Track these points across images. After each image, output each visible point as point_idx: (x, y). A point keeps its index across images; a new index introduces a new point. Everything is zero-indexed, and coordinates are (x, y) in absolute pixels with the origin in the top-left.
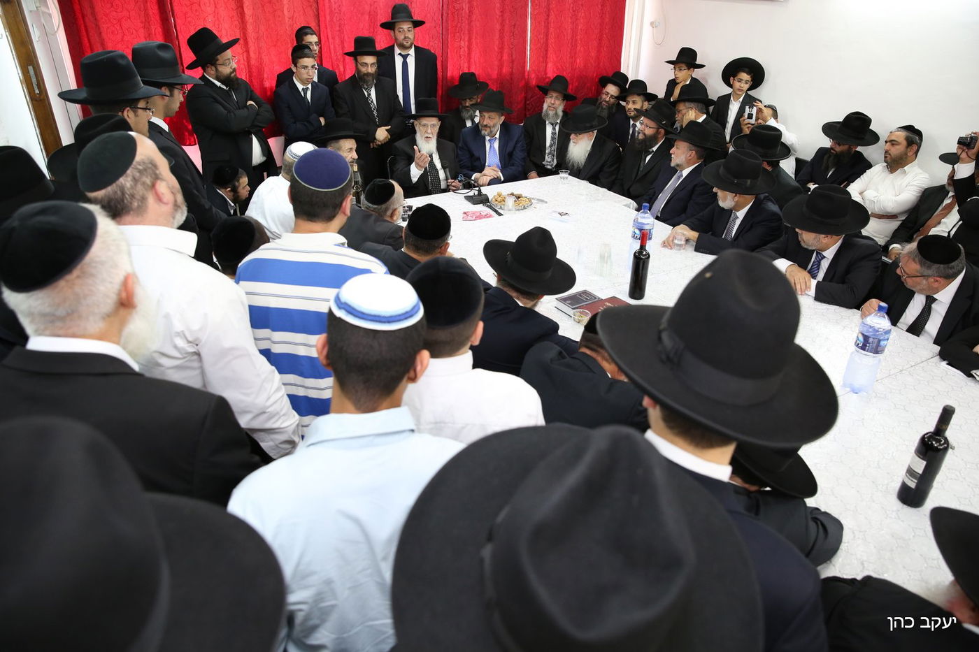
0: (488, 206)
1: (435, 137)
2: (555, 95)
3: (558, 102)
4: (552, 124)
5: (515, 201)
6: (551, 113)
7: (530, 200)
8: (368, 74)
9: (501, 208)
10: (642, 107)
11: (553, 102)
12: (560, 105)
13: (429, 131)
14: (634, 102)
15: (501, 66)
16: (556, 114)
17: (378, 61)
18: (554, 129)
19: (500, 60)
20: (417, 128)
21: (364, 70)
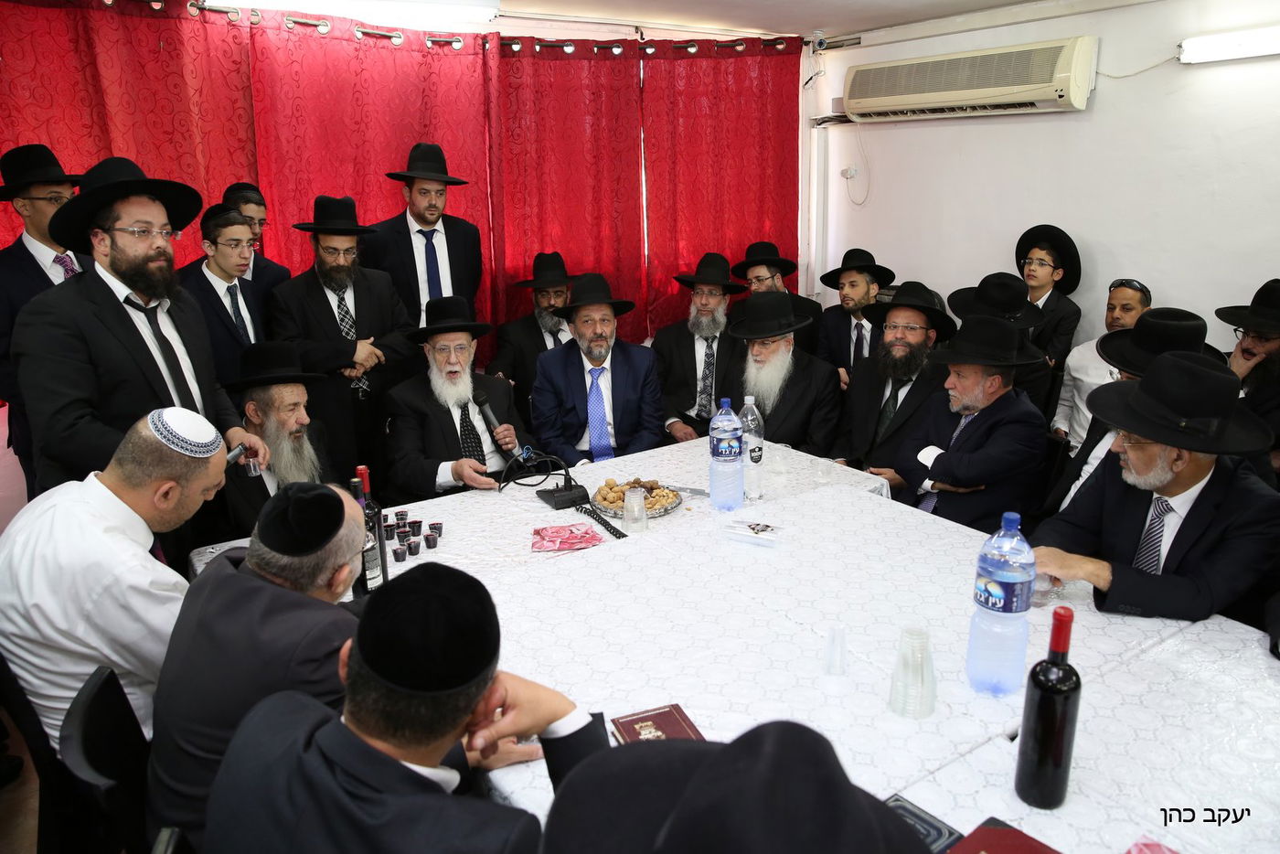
0: (588, 513)
1: (468, 371)
2: (706, 289)
3: (713, 302)
4: (706, 340)
5: (646, 498)
6: (705, 320)
7: (675, 492)
8: (339, 268)
9: (615, 515)
10: (868, 292)
11: (704, 302)
12: (719, 303)
13: (453, 359)
14: (853, 285)
15: (598, 249)
16: (714, 320)
17: (358, 243)
18: (709, 347)
19: (598, 238)
20: (430, 358)
21: (330, 260)
